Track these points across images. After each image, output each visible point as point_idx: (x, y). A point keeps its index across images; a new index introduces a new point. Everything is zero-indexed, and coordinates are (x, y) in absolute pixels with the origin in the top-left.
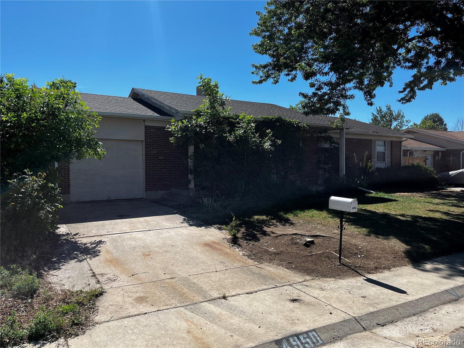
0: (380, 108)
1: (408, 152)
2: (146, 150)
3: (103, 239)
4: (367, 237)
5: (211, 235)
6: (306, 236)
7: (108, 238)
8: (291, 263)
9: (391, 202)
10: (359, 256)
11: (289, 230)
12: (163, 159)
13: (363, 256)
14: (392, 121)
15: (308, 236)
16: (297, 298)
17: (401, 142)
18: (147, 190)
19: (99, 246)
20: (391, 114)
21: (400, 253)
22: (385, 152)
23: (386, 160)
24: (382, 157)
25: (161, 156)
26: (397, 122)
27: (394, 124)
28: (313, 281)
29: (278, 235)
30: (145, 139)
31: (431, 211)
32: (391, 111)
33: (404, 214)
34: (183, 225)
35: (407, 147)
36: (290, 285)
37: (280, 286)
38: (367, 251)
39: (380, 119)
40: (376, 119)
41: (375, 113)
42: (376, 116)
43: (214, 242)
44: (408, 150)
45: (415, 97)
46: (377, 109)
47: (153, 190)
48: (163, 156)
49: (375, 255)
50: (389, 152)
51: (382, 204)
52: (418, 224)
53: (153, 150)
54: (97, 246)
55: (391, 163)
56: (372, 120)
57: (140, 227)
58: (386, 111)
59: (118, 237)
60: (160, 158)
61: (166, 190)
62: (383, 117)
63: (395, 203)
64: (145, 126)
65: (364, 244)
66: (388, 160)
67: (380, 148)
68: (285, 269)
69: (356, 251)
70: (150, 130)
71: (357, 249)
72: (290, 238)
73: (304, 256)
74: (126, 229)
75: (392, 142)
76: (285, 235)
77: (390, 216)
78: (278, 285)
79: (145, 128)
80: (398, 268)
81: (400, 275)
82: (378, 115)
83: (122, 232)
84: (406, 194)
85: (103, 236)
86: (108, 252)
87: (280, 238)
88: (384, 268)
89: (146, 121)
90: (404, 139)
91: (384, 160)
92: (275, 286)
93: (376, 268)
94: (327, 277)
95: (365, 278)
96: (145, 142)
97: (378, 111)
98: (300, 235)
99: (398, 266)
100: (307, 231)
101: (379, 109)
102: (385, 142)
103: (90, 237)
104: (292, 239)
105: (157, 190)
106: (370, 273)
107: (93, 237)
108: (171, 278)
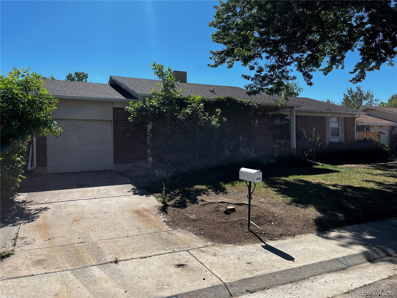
0: (351, 88)
1: (364, 127)
2: (114, 128)
3: (49, 206)
4: (288, 206)
5: (147, 203)
6: (232, 204)
7: (54, 205)
8: (202, 229)
9: (333, 173)
10: (273, 223)
11: (221, 198)
12: (129, 136)
13: (276, 223)
14: (362, 101)
15: (233, 204)
16: (184, 263)
17: (354, 118)
18: (115, 163)
19: (41, 212)
20: (361, 94)
21: (312, 221)
22: (339, 128)
23: (340, 135)
24: (336, 133)
25: (127, 133)
26: (367, 101)
27: (364, 103)
28: (213, 247)
29: (207, 203)
30: (113, 119)
31: (367, 181)
32: (361, 91)
33: (337, 185)
34: (129, 193)
35: (363, 123)
36: (187, 251)
37: (178, 251)
38: (281, 219)
39: (351, 98)
40: (347, 99)
41: (347, 94)
42: (347, 96)
43: (145, 210)
44: (365, 126)
45: (365, 77)
46: (348, 90)
47: (120, 163)
48: (129, 133)
49: (287, 223)
50: (343, 128)
51: (323, 175)
52: (345, 193)
53: (120, 128)
54: (40, 212)
55: (345, 137)
56: (344, 99)
57: (90, 195)
58: (357, 91)
59: (64, 204)
60: (127, 135)
61: (132, 163)
62: (353, 97)
63: (336, 173)
64: (113, 108)
65: (281, 212)
66: (342, 135)
67: (333, 124)
68: (193, 235)
69: (271, 218)
70: (118, 111)
71: (273, 217)
72: (217, 206)
73: (219, 223)
74: (76, 197)
75: (345, 118)
76: (213, 203)
77: (322, 185)
78: (176, 250)
79: (113, 109)
80: (303, 235)
81: (300, 243)
82: (349, 96)
83: (70, 200)
84: (353, 165)
85: (51, 203)
86: (45, 218)
87: (207, 205)
88: (289, 235)
89: (113, 103)
90: (357, 116)
91: (339, 136)
92: (173, 251)
93: (281, 235)
94: (228, 243)
95: (264, 244)
96: (114, 122)
97: (349, 92)
98: (227, 203)
99: (304, 233)
100: (236, 199)
101: (350, 90)
102: (339, 118)
103: (39, 204)
104: (217, 207)
105: (124, 163)
106: (272, 240)
107: (43, 204)
108: (81, 243)
